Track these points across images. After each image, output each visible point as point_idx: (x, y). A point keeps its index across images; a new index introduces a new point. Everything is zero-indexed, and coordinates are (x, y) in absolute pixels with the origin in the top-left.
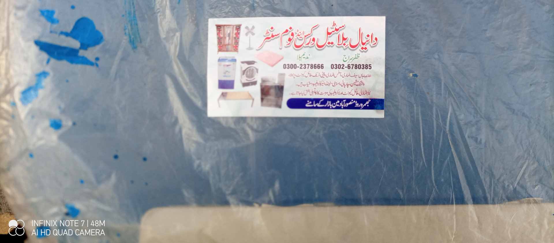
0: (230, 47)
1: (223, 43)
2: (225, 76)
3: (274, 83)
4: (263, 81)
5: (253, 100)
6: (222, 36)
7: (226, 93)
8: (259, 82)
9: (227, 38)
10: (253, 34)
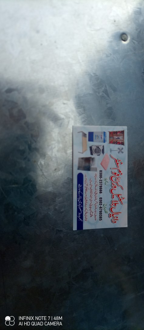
0: (112, 139)
1: (114, 134)
2: (96, 136)
3: (92, 165)
4: (93, 159)
5: (82, 153)
6: (118, 134)
7: (86, 137)
8: (92, 156)
9: (117, 137)
10: (119, 153)
